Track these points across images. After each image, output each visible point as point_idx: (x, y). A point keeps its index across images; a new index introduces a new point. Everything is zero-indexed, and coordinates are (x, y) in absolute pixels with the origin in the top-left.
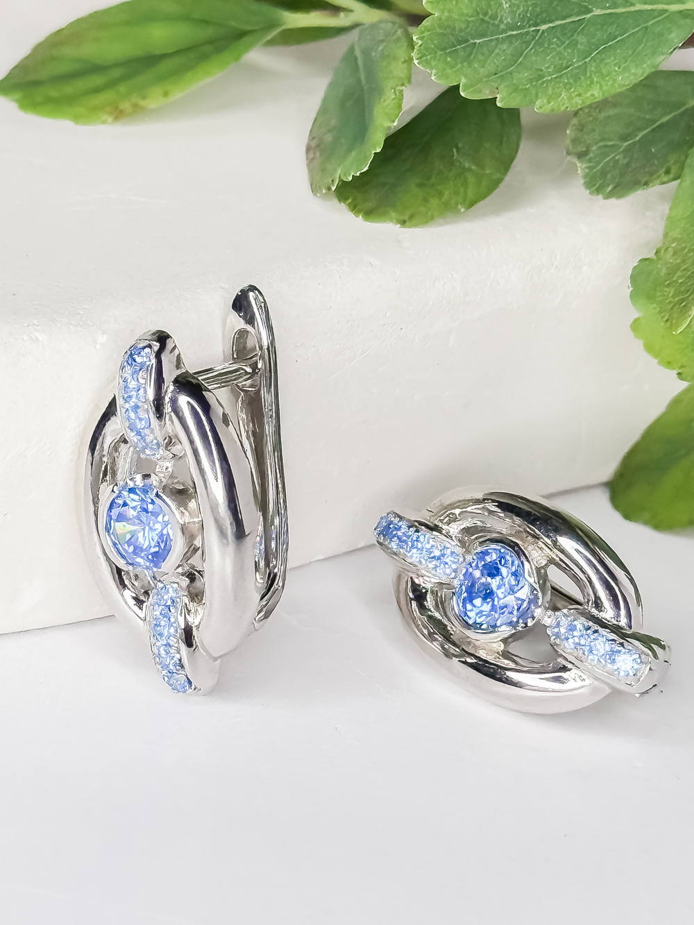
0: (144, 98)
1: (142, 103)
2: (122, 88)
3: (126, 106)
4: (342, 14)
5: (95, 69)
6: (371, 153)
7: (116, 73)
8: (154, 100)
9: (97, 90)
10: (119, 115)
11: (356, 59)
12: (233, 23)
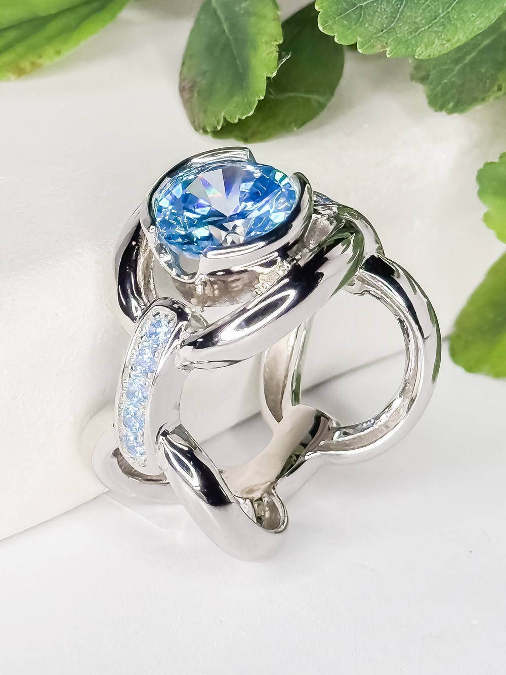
0: (40, 56)
1: (40, 61)
2: (20, 49)
3: (25, 64)
6: (255, 100)
7: (11, 35)
8: (49, 58)
10: (20, 72)
11: (215, 11)
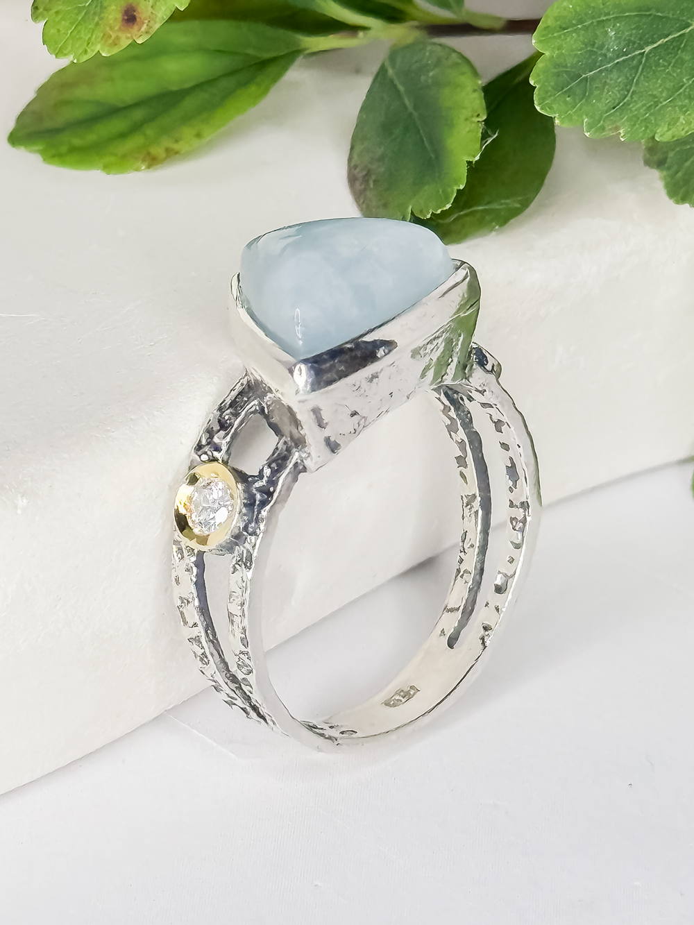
0: (177, 141)
1: (176, 147)
2: (150, 131)
3: (158, 151)
4: (361, 34)
5: (113, 111)
6: (452, 190)
7: (138, 114)
8: (187, 143)
9: (123, 136)
10: (152, 161)
12: (250, 51)
